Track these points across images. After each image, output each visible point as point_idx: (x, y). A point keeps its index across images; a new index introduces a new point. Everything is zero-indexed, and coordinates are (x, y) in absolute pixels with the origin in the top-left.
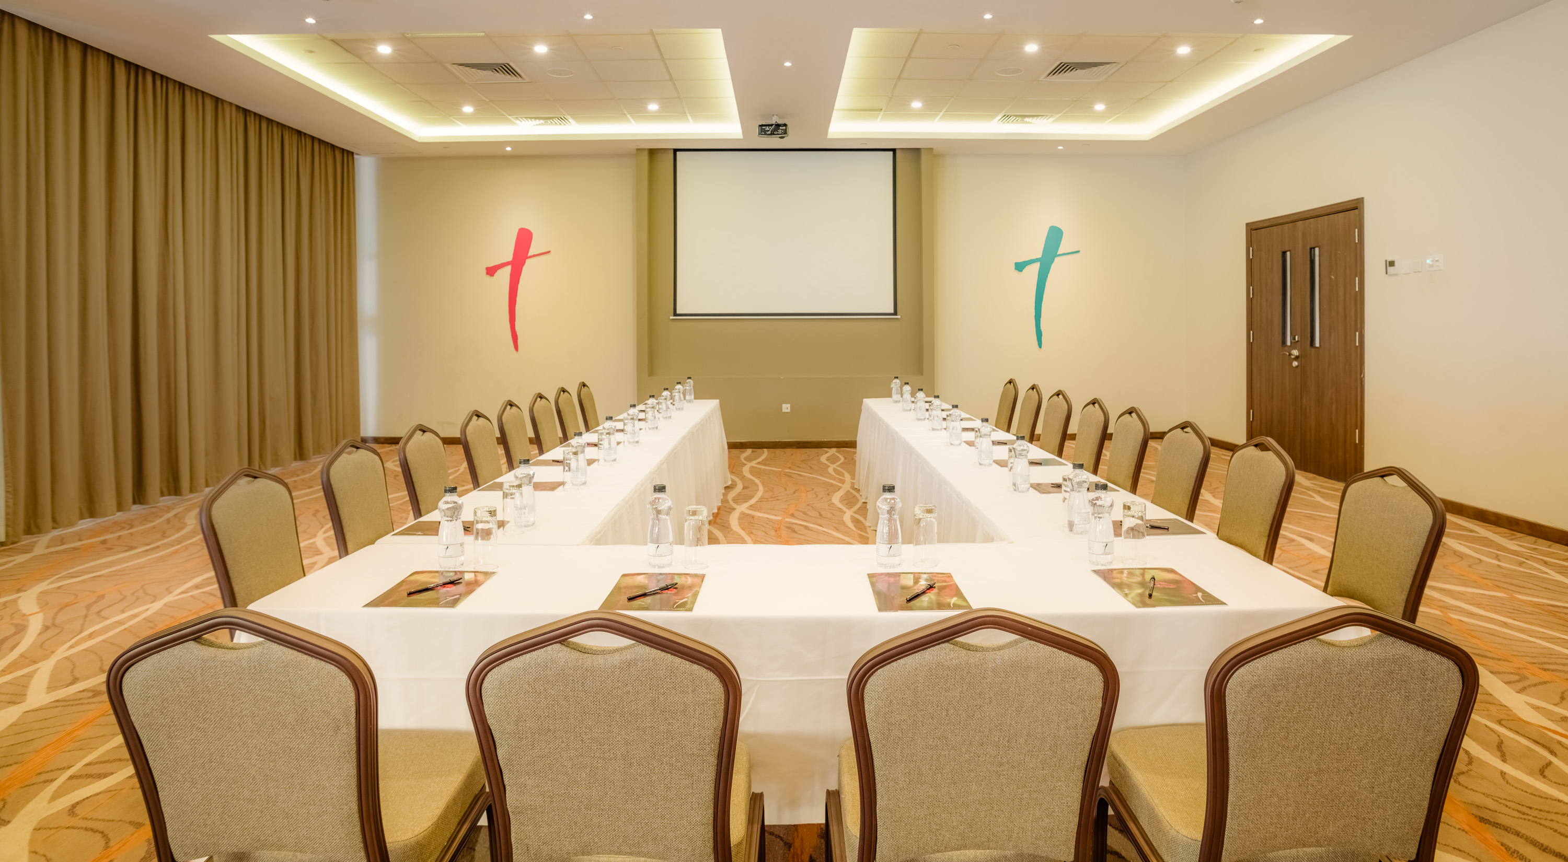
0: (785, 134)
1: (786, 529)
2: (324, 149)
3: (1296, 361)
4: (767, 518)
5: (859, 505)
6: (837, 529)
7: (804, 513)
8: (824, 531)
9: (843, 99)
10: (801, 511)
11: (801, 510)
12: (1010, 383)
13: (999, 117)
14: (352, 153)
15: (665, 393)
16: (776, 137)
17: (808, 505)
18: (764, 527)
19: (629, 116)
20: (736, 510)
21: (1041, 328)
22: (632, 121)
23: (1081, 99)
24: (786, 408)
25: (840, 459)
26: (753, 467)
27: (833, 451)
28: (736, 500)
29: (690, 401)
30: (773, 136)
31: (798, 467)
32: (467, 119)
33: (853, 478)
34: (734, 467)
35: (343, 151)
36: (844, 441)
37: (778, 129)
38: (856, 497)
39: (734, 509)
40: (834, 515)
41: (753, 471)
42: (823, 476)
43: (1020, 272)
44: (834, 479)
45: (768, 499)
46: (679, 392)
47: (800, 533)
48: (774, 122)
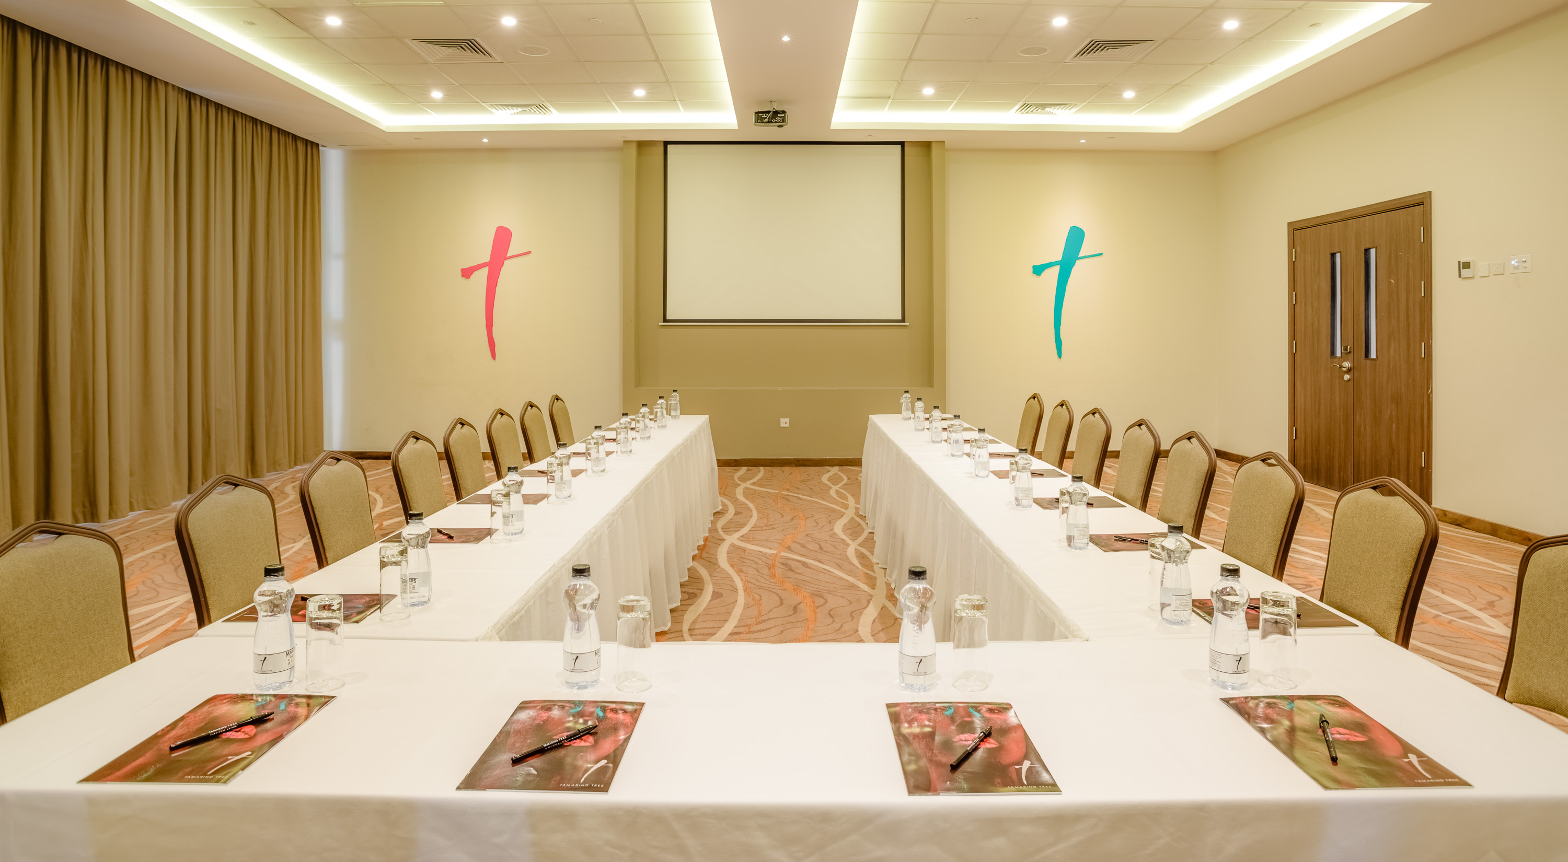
0: (783, 122)
1: (782, 566)
2: (284, 139)
3: (1348, 374)
4: (760, 552)
5: (865, 535)
6: (839, 567)
7: (803, 546)
8: (825, 569)
9: (847, 85)
10: (799, 543)
11: (799, 541)
12: (1034, 398)
13: (1017, 107)
14: (318, 145)
15: (644, 410)
16: (774, 126)
17: (807, 535)
18: (756, 563)
19: (613, 103)
20: (726, 541)
21: (1061, 337)
22: (618, 109)
23: (1109, 84)
24: (785, 422)
25: (843, 480)
26: (747, 488)
27: (835, 470)
28: (726, 529)
29: (675, 417)
30: (770, 124)
31: (797, 488)
32: (437, 106)
33: (858, 502)
34: (725, 488)
35: (306, 142)
36: (848, 459)
37: (775, 116)
38: (861, 525)
39: (724, 540)
40: (836, 548)
41: (747, 493)
42: (824, 499)
43: (1038, 276)
44: (836, 503)
45: (762, 527)
46: (662, 408)
47: (797, 571)
48: (771, 109)
